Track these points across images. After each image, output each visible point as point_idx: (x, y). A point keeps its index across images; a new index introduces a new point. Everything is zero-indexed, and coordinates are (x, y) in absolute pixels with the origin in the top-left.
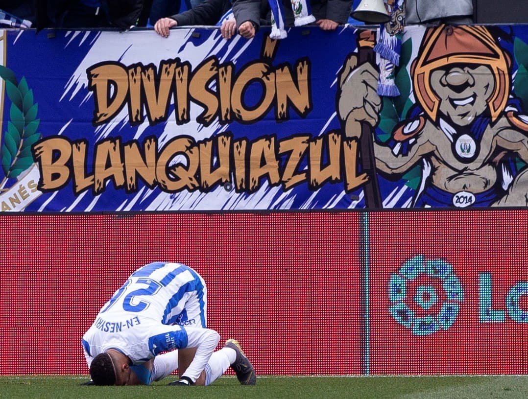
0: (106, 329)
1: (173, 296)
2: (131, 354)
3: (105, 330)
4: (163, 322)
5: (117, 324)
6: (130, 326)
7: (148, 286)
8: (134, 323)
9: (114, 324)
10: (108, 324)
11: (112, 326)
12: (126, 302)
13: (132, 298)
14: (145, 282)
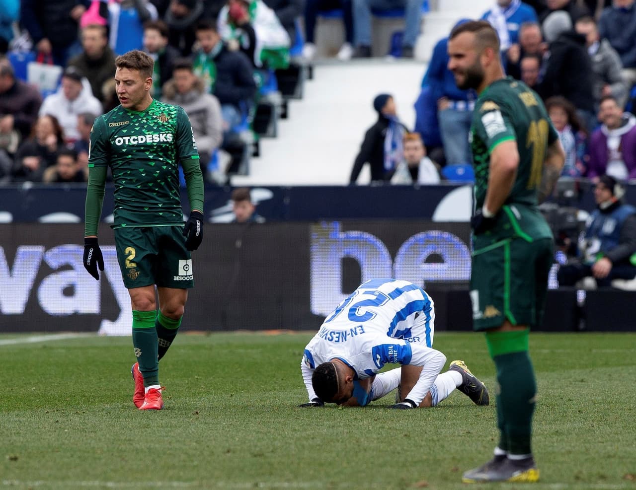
0: (331, 338)
1: (401, 310)
2: (356, 365)
3: (328, 339)
4: (389, 334)
5: (342, 333)
6: (354, 334)
7: (376, 297)
8: (358, 331)
9: (339, 333)
10: (333, 334)
11: (338, 335)
12: (353, 313)
13: (357, 309)
14: (372, 293)
